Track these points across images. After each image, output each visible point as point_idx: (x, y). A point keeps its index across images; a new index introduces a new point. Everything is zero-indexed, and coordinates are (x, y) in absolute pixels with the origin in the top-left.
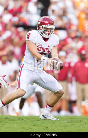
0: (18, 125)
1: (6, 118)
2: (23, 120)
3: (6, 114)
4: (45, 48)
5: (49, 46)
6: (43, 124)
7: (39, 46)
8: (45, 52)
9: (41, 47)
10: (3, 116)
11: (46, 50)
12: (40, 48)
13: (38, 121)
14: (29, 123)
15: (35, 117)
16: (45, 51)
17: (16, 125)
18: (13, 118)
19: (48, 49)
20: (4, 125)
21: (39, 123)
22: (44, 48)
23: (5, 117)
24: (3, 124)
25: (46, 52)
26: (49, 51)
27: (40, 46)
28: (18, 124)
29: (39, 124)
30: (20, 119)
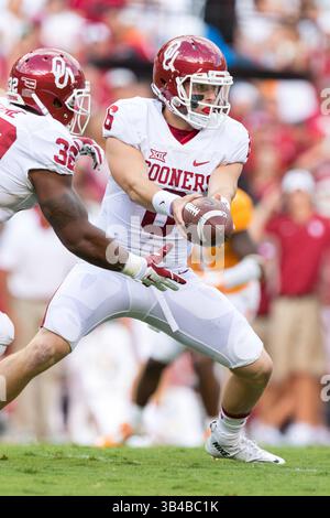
0: (110, 484)
1: (59, 457)
2: (130, 463)
3: (57, 438)
4: (180, 172)
5: (195, 164)
6: (216, 479)
7: (153, 162)
8: (179, 189)
9: (162, 165)
10: (47, 449)
11: (186, 180)
12: (156, 168)
13: (193, 467)
14: (156, 476)
15: (183, 450)
16: (181, 183)
17: (99, 485)
18: (88, 457)
19: (192, 174)
20: (52, 483)
21: (199, 478)
22: (174, 170)
23: (53, 450)
24: (43, 482)
25: (184, 187)
26: (197, 183)
27: (157, 162)
28: (109, 480)
29: (196, 481)
30: (119, 461)
